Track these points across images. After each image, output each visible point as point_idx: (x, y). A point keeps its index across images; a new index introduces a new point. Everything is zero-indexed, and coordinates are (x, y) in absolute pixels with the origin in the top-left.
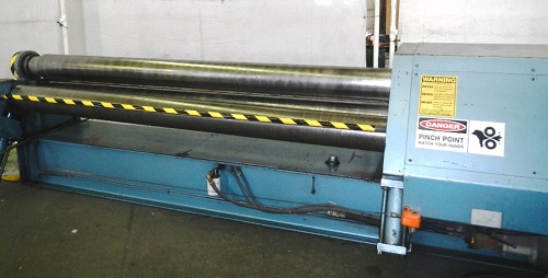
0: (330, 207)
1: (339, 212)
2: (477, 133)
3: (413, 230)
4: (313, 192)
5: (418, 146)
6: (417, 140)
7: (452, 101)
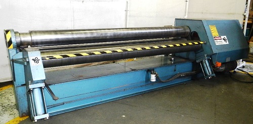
3: (218, 67)
4: (175, 70)
5: (216, 44)
7: (217, 32)
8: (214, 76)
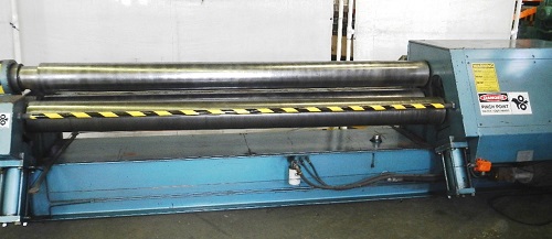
0: (388, 174)
1: (397, 178)
2: (514, 100)
3: (483, 173)
4: (372, 166)
5: (482, 114)
6: (482, 109)
7: (495, 79)
8: (469, 195)
